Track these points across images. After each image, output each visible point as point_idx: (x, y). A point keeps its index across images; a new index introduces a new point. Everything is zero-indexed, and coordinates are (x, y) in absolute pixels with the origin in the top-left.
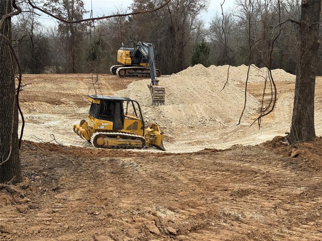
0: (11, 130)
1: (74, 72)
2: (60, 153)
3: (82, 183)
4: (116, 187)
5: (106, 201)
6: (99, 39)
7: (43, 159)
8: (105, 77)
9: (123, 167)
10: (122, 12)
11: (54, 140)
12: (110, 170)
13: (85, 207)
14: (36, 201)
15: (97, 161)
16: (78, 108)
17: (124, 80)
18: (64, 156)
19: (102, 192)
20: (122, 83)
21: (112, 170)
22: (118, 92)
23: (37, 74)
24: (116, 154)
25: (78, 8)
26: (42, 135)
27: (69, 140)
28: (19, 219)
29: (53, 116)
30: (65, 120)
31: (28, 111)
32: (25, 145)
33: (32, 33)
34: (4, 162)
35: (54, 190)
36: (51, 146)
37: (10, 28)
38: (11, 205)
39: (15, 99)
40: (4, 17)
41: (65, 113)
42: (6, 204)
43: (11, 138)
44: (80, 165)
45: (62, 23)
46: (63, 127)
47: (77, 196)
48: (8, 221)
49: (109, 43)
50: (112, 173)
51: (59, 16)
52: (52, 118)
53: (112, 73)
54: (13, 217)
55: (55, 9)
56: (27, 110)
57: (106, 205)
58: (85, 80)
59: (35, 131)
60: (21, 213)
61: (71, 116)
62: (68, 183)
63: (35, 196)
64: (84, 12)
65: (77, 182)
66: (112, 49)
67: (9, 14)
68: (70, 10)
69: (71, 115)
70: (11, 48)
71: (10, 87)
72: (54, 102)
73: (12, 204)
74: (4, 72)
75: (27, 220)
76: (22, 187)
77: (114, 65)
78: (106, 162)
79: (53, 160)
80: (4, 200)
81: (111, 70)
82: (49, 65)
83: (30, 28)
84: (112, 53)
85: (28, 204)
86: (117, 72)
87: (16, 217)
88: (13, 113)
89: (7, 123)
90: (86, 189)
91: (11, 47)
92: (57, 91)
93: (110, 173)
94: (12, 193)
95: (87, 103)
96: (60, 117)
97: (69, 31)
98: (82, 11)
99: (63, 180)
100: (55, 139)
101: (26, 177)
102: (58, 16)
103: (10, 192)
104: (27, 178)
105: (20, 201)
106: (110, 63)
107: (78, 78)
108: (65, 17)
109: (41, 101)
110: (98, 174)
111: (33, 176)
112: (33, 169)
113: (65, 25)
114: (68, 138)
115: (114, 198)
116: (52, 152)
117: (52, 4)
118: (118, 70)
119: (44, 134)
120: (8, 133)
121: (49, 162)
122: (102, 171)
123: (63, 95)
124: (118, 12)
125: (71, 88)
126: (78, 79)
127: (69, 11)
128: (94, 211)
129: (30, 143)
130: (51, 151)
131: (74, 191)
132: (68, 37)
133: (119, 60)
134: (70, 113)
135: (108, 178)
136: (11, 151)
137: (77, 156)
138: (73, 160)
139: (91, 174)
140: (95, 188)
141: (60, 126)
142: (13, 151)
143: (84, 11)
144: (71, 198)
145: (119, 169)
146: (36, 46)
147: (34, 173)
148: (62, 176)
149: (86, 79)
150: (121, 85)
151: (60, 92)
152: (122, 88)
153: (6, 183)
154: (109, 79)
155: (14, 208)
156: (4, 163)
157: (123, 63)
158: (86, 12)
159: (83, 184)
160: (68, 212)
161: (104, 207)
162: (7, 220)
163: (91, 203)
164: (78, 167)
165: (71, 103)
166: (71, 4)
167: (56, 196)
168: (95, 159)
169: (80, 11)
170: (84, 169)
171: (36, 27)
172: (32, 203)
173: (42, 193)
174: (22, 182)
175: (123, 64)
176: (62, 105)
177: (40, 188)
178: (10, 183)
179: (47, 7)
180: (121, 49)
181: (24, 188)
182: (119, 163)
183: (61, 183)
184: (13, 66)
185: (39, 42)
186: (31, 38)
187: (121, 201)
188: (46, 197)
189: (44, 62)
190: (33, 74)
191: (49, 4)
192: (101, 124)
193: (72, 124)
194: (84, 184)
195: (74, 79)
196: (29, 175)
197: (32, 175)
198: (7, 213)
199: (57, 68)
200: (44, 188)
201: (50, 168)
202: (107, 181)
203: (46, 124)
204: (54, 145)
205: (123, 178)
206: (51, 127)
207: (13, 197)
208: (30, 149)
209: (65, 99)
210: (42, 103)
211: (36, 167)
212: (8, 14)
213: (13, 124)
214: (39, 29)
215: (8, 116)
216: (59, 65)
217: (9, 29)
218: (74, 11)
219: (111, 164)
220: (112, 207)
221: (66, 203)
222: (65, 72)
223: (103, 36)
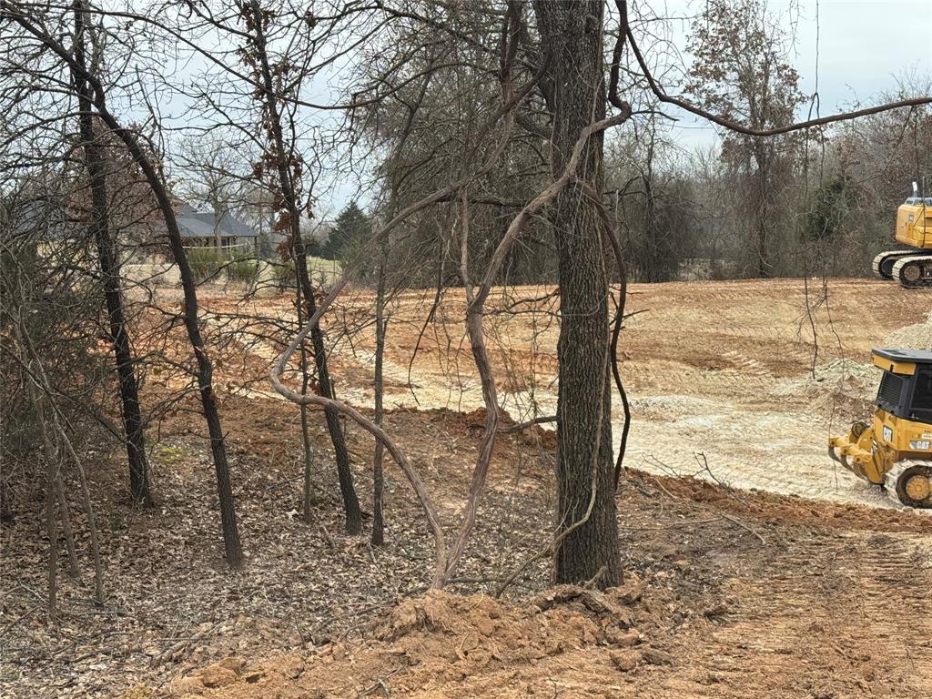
0: (595, 439)
1: (763, 273)
2: (723, 509)
3: (790, 602)
4: (898, 623)
5: (866, 666)
6: (838, 175)
7: (676, 522)
8: (855, 288)
9: (915, 565)
10: (915, 92)
11: (707, 471)
12: (875, 570)
13: (805, 676)
14: (661, 643)
15: (832, 541)
16: (773, 379)
17: (919, 296)
18: (735, 518)
19: (852, 637)
20: (909, 306)
21: (881, 571)
22: (899, 332)
23: (658, 282)
24: (890, 521)
25: (779, 90)
26: (669, 453)
27: (745, 471)
28: (619, 688)
29: (700, 401)
30: (735, 412)
31: (633, 386)
32: (626, 481)
33: (650, 170)
34: (577, 524)
35: (709, 615)
36: (697, 486)
37: (601, 159)
38: (594, 646)
39: (607, 353)
40: (586, 132)
41: (735, 393)
42: (584, 643)
43: (596, 460)
44: (783, 548)
45: (733, 136)
46: (728, 432)
47: (777, 640)
48: (590, 692)
49: (870, 187)
50: (882, 579)
51: (727, 116)
52: (699, 408)
53: (879, 275)
54: (603, 682)
55: (716, 99)
56: (631, 384)
57: (870, 678)
58: (796, 296)
59: (652, 442)
60: (623, 674)
61: (752, 402)
62: (749, 599)
63: (658, 627)
64: (797, 100)
65: (774, 599)
66: (881, 204)
67: (600, 124)
68: (758, 97)
69: (753, 398)
70: (601, 216)
71: (596, 319)
72: (706, 362)
73: (598, 645)
74: (582, 281)
75: (641, 694)
76: (623, 598)
77: (884, 251)
78: (863, 544)
79: (703, 528)
80: (578, 632)
81: (875, 267)
82: (692, 255)
83: (645, 156)
84: (880, 216)
85: (640, 648)
86: (895, 272)
87: (611, 683)
88: (602, 393)
89: (586, 421)
90: (804, 623)
91: (602, 213)
92: (713, 330)
93: (876, 579)
94: (597, 613)
95: (801, 364)
96: (721, 404)
97: (753, 159)
98: (794, 97)
99: (734, 589)
100: (707, 469)
101: (631, 570)
102: (722, 117)
103: (594, 611)
104: (633, 574)
105: (619, 637)
106: (874, 244)
107: (776, 291)
108: (741, 118)
109: (667, 358)
110: (837, 580)
111: (648, 571)
112: (649, 551)
113: (741, 141)
114: (743, 465)
115: (892, 659)
116: (701, 505)
117: (706, 86)
118: (898, 265)
119: (676, 452)
120: (587, 445)
121: (691, 533)
122: (851, 571)
123: (732, 340)
124: (901, 90)
125: (754, 321)
126: (776, 294)
127: (753, 99)
128: (831, 692)
129: (640, 474)
130: (698, 501)
131: (767, 623)
132: (748, 175)
133: (901, 236)
134: (749, 394)
135: (870, 595)
136: (594, 495)
137: (774, 520)
138: (762, 533)
139: (817, 578)
140: (830, 621)
141: (720, 432)
142: (599, 496)
143: (799, 97)
144: (760, 644)
145: (905, 570)
146: (658, 204)
147: (653, 563)
148: (732, 577)
149: (798, 294)
150: (907, 312)
151: (723, 332)
152: (912, 321)
153: (583, 584)
154: (869, 294)
155: (604, 655)
156: (576, 528)
157: (915, 243)
158: (802, 100)
159: (793, 605)
160: (755, 685)
161: (864, 683)
162: (586, 688)
163: (823, 666)
164: (775, 555)
165: (754, 365)
166: (759, 81)
167: (715, 634)
168: (826, 533)
169: (786, 98)
170: (794, 560)
171: (660, 153)
172: (652, 646)
173: (678, 622)
174: (624, 584)
175: (914, 248)
176: (727, 371)
177: (671, 606)
178: (592, 584)
179: (692, 95)
180: (910, 202)
181: (627, 602)
182: (903, 551)
183: (728, 597)
184: (606, 264)
185: (667, 193)
186: (647, 185)
187: (914, 671)
188: (687, 634)
189: (680, 248)
190: (649, 282)
191: (697, 86)
192: (919, 436)
193: (754, 425)
194: (797, 607)
195: (763, 295)
196: (641, 567)
197: (646, 566)
198: (586, 667)
199: (713, 266)
200: (682, 606)
201: (695, 552)
202: (867, 603)
203: (681, 424)
204: (706, 485)
205: (919, 598)
206: (695, 432)
207: (600, 625)
208: (641, 492)
209: (736, 352)
210: (672, 363)
211: (658, 544)
212: (597, 124)
213: (600, 422)
214: (669, 157)
215: (588, 399)
216: (721, 256)
217: (597, 164)
218: (769, 98)
219: (879, 553)
220: (888, 686)
221: (746, 657)
222: (737, 275)
223: (851, 167)
